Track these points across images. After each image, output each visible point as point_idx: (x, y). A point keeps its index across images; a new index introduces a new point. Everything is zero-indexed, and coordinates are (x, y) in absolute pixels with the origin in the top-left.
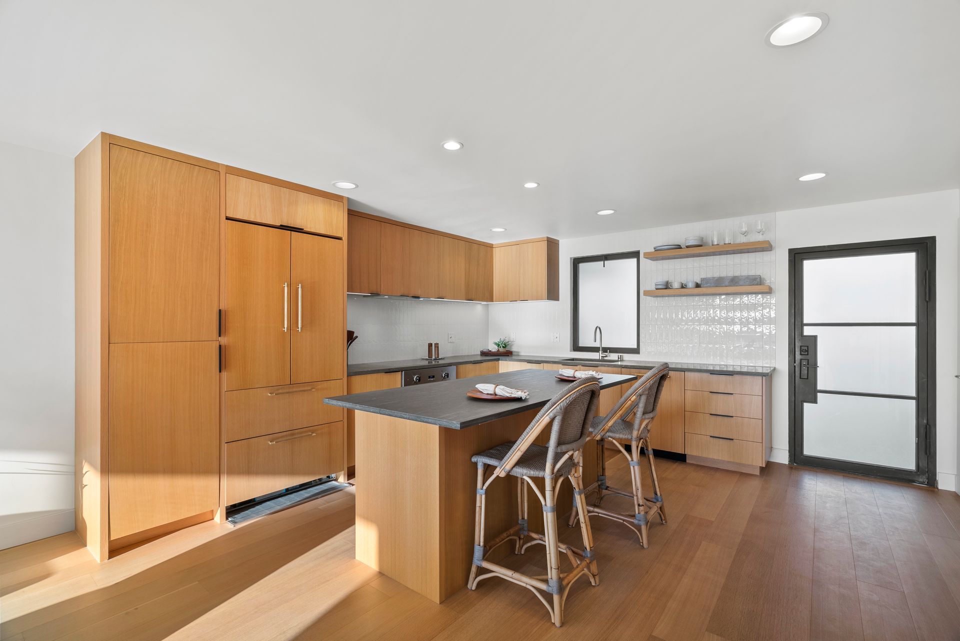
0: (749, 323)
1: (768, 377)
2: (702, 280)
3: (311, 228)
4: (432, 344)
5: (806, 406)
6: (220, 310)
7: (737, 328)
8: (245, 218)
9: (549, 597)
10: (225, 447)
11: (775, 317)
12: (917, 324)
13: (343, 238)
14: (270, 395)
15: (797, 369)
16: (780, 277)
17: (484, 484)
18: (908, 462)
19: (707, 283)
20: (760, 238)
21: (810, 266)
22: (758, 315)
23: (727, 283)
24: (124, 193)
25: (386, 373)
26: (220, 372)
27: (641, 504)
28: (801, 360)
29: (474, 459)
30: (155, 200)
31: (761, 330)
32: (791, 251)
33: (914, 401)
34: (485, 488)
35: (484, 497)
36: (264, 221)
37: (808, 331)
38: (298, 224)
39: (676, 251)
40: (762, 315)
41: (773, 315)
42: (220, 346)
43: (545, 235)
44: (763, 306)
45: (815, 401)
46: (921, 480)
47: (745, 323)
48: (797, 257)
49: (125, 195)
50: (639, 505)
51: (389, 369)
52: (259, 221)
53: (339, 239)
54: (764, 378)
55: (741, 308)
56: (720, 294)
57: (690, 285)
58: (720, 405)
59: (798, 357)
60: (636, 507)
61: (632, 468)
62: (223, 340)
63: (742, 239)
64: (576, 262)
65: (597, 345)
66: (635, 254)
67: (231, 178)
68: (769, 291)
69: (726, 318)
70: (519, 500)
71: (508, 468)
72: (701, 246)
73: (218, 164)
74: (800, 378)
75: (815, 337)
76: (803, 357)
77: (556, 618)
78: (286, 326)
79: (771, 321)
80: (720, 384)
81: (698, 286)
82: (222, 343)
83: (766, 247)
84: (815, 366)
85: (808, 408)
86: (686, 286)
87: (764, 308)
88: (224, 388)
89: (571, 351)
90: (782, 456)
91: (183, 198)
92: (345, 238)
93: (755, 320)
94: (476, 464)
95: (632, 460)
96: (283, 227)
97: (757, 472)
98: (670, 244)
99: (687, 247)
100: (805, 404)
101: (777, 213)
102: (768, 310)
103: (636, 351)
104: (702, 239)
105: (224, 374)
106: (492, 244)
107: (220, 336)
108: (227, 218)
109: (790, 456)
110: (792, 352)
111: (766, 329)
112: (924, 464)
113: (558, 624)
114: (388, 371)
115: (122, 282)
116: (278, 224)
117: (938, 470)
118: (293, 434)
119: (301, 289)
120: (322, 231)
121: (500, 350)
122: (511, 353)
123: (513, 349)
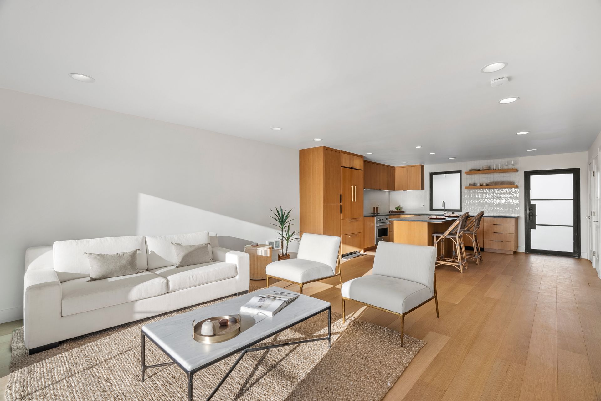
0: (508, 199)
1: (517, 219)
2: (489, 183)
3: (356, 167)
5: (532, 230)
6: (341, 195)
7: (503, 201)
8: (345, 166)
9: (459, 266)
11: (519, 197)
12: (574, 199)
15: (528, 217)
16: (521, 181)
17: (436, 241)
18: (571, 250)
19: (491, 184)
20: (513, 167)
21: (533, 178)
22: (512, 196)
23: (499, 184)
25: (372, 217)
27: (476, 252)
28: (529, 213)
29: (433, 235)
31: (513, 202)
32: (525, 172)
33: (573, 227)
34: (437, 242)
35: (437, 244)
36: (348, 167)
37: (532, 202)
38: (354, 166)
39: (478, 171)
40: (514, 196)
41: (518, 196)
42: (341, 206)
43: (420, 164)
44: (514, 193)
45: (535, 228)
46: (575, 256)
47: (507, 199)
48: (528, 175)
50: (476, 253)
54: (515, 219)
55: (505, 193)
56: (496, 188)
57: (484, 184)
58: (498, 229)
59: (528, 212)
60: (475, 253)
61: (473, 242)
62: (341, 204)
63: (506, 167)
64: (432, 174)
65: (443, 208)
66: (460, 172)
67: (342, 154)
68: (517, 187)
69: (499, 198)
70: (441, 249)
71: (446, 235)
72: (488, 170)
74: (529, 220)
75: (535, 205)
76: (530, 212)
77: (461, 271)
78: (355, 200)
79: (517, 198)
80: (498, 221)
81: (487, 185)
83: (516, 170)
84: (535, 215)
85: (532, 231)
86: (476, 185)
87: (515, 194)
88: (341, 218)
89: (430, 211)
90: (522, 249)
92: (363, 170)
93: (511, 198)
94: (433, 236)
95: (473, 240)
97: (512, 253)
98: (475, 169)
99: (483, 170)
100: (531, 230)
101: (521, 158)
102: (516, 194)
103: (460, 211)
104: (489, 167)
105: (341, 214)
106: (394, 167)
107: (340, 202)
108: (342, 167)
109: (525, 249)
110: (526, 210)
111: (515, 202)
112: (576, 250)
113: (462, 272)
116: (350, 167)
117: (581, 252)
118: (353, 235)
119: (355, 188)
120: (358, 168)
121: (398, 210)
122: (403, 212)
123: (403, 210)
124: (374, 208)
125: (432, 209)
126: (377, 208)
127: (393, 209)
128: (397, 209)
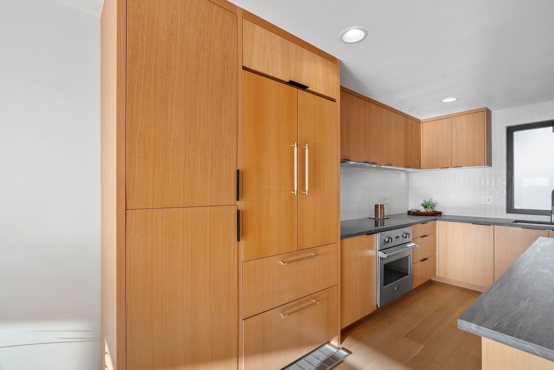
3: (313, 87)
4: (378, 205)
6: (238, 171)
8: (260, 70)
10: (243, 323)
13: (337, 101)
14: (282, 264)
24: (142, 23)
25: (368, 234)
26: (238, 240)
30: (175, 37)
36: (276, 76)
38: (303, 82)
42: (238, 211)
49: (143, 25)
51: (370, 231)
52: (271, 74)
53: (333, 100)
62: (241, 205)
67: (247, 24)
73: (235, 7)
78: (296, 190)
82: (240, 208)
88: (242, 259)
89: (506, 213)
91: (203, 39)
92: (338, 101)
96: (292, 83)
105: (242, 242)
106: (420, 120)
107: (238, 199)
108: (244, 68)
114: (369, 233)
115: (140, 133)
116: (287, 80)
118: (300, 303)
119: (307, 150)
120: (322, 92)
121: (429, 210)
122: (439, 214)
123: (437, 209)
124: (376, 206)
125: (510, 209)
126: (382, 206)
127: (416, 205)
128: (426, 207)
